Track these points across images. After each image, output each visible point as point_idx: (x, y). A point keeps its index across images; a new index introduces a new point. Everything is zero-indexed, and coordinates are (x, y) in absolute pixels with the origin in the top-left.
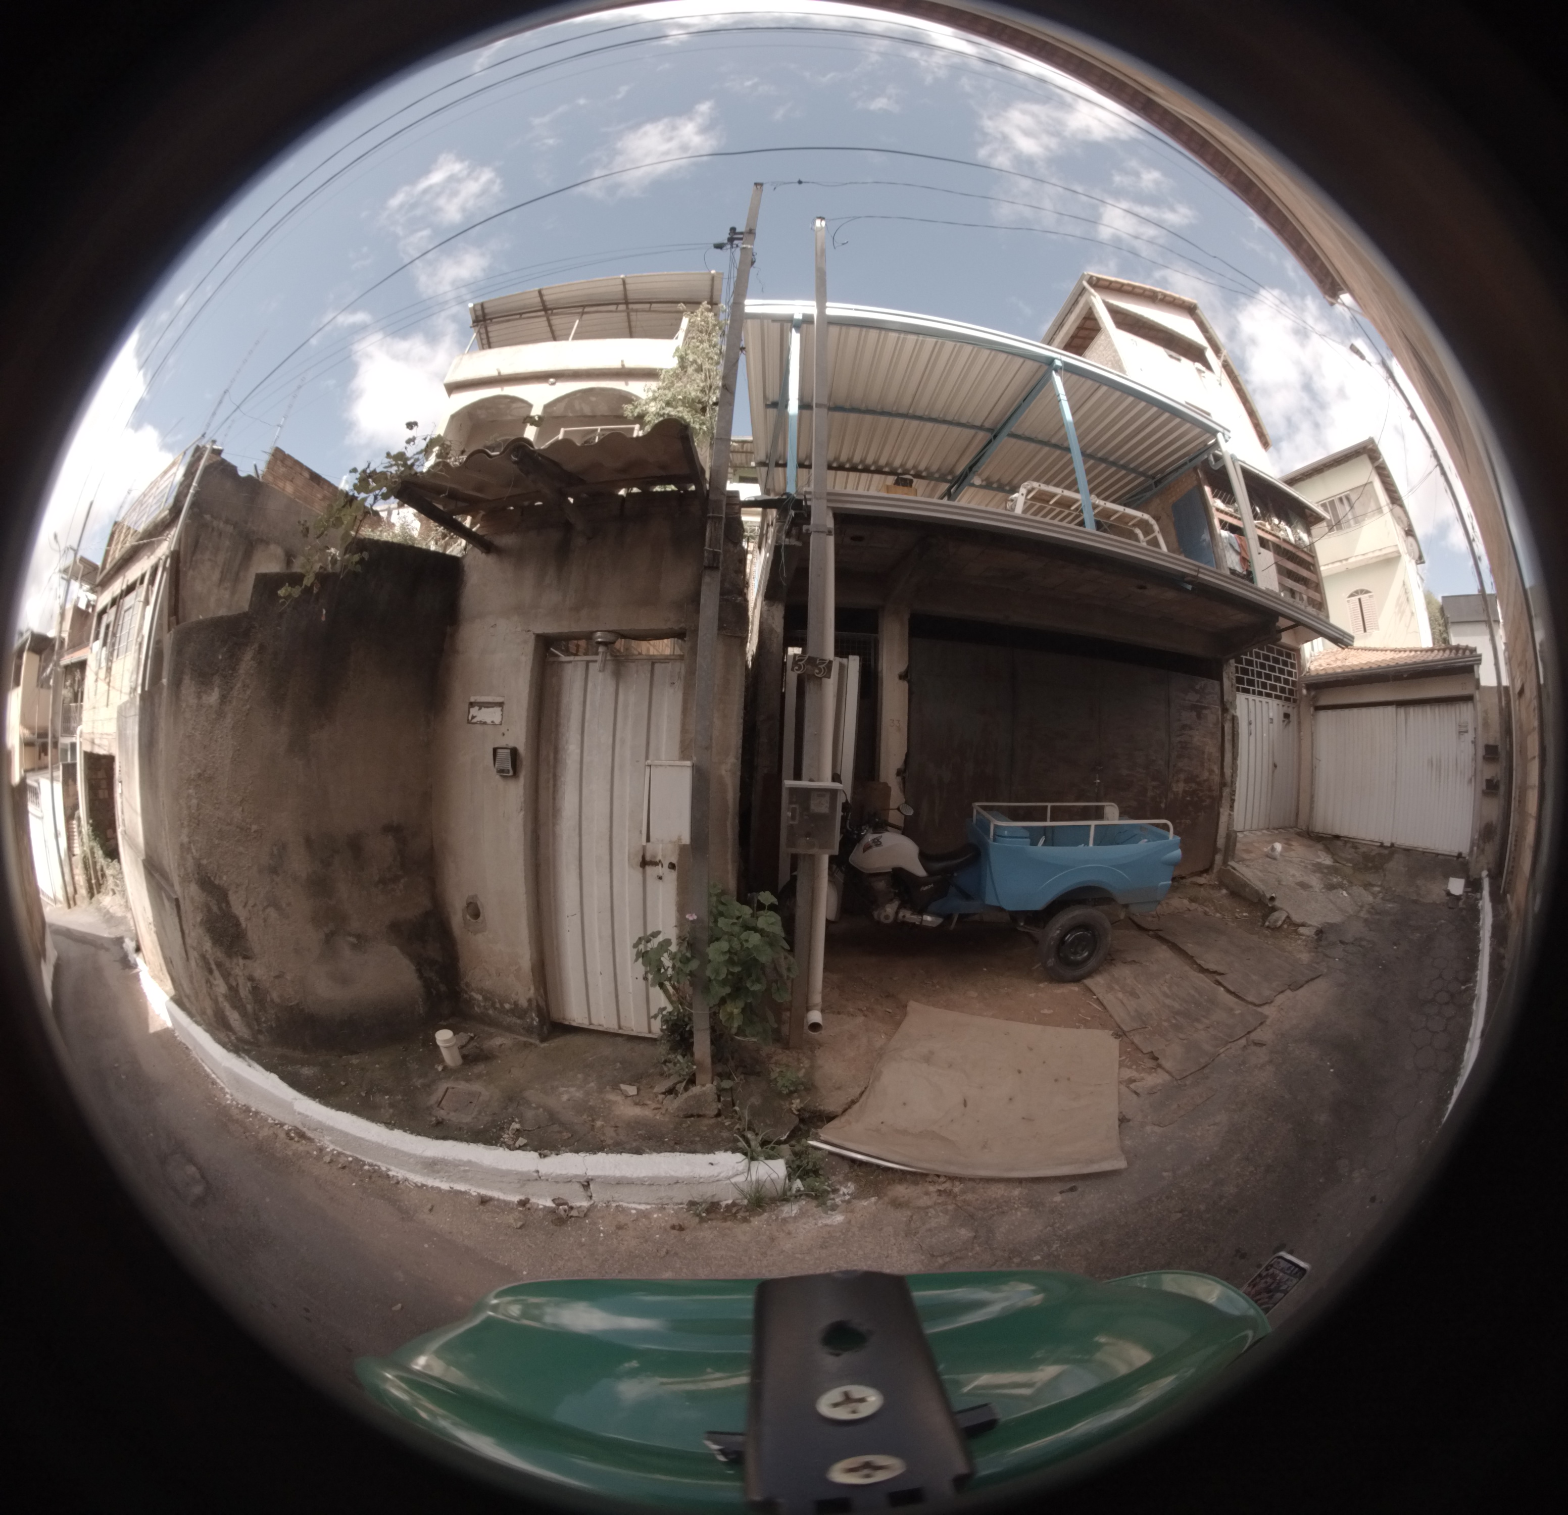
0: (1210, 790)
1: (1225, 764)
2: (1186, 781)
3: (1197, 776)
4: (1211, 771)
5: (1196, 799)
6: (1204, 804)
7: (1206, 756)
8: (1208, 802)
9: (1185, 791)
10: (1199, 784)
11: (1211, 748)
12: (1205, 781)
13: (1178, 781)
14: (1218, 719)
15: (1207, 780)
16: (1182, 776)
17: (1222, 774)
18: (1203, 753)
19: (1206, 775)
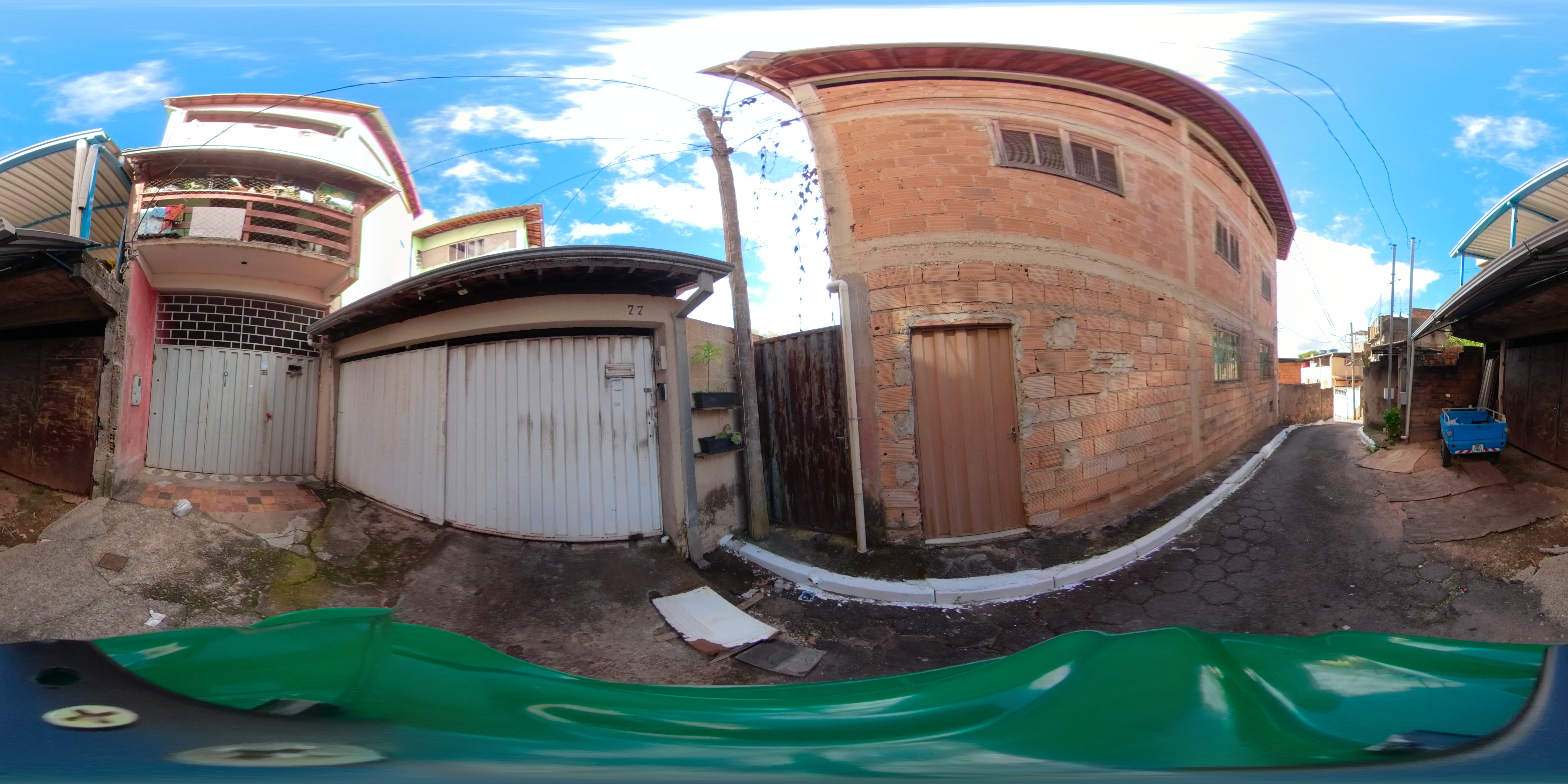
0: (81, 428)
1: (100, 409)
2: (50, 418)
3: (66, 416)
4: (82, 414)
5: (63, 434)
6: (74, 440)
7: (76, 401)
8: (79, 439)
9: (49, 425)
10: (68, 422)
11: (82, 393)
12: (73, 421)
13: (43, 417)
14: (96, 370)
15: (78, 421)
16: (47, 414)
17: (99, 418)
18: (74, 398)
19: (76, 416)
